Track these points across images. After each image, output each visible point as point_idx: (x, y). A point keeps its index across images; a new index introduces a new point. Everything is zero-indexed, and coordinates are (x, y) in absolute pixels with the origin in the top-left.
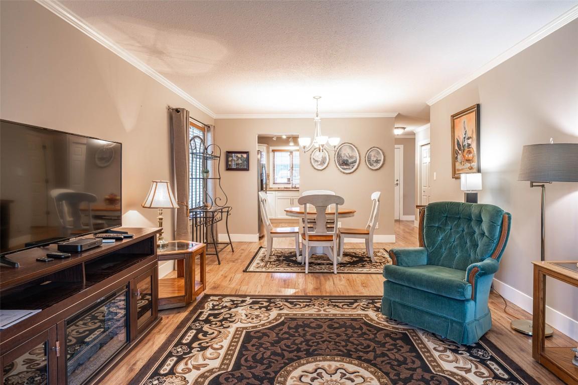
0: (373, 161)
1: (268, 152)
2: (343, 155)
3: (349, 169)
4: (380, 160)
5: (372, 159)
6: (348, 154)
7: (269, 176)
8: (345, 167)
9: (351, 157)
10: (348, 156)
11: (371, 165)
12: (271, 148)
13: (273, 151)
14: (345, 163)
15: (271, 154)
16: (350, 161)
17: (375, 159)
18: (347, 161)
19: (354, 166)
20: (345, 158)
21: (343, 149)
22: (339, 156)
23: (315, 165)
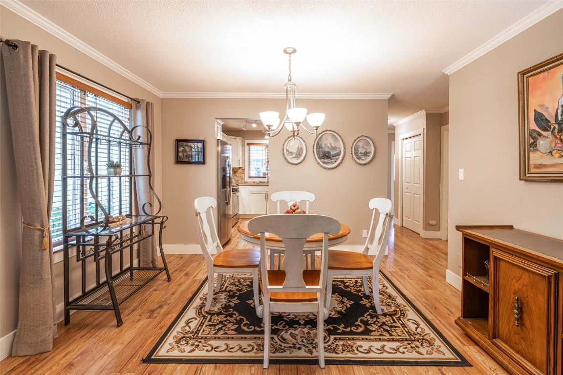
0: (361, 153)
2: (323, 146)
3: (332, 163)
4: (370, 153)
5: (360, 152)
6: (330, 144)
8: (326, 161)
9: (334, 148)
10: (330, 147)
11: (359, 158)
14: (326, 156)
16: (333, 153)
17: (363, 151)
18: (329, 153)
19: (337, 159)
20: (327, 150)
21: (324, 139)
22: (319, 146)
23: (289, 158)
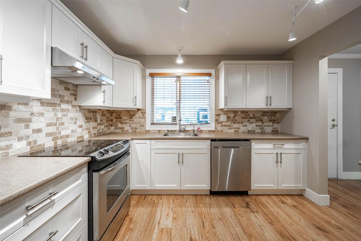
1: (144, 77)
7: (145, 113)
12: (148, 71)
13: (152, 75)
15: (149, 80)
